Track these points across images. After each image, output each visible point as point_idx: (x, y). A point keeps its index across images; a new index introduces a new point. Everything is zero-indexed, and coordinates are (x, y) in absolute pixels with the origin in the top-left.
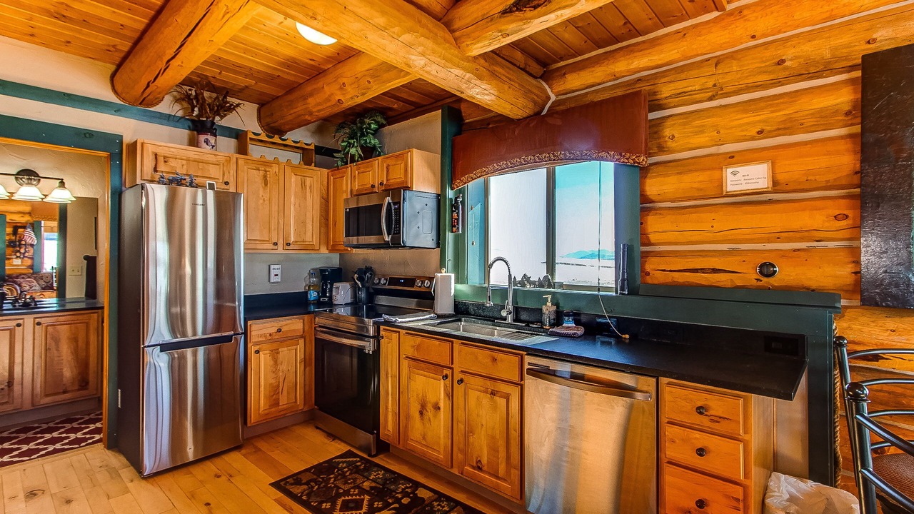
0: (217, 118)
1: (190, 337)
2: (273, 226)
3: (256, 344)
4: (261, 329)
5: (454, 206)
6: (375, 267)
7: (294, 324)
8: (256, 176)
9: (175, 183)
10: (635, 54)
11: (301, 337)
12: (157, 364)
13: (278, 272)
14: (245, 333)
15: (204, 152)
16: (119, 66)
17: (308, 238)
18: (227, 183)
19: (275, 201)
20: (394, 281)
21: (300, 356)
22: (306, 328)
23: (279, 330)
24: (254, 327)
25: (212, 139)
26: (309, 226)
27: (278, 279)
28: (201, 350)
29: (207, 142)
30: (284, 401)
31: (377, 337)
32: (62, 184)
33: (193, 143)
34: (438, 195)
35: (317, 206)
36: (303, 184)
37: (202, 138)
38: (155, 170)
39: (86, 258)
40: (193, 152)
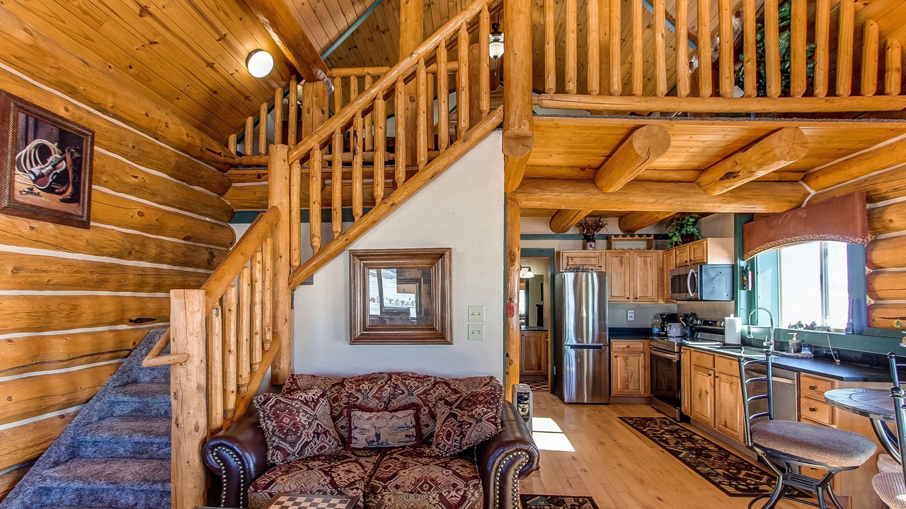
0: (596, 232)
1: (585, 344)
2: (627, 288)
3: (615, 352)
4: (618, 344)
5: (744, 272)
6: (697, 313)
7: (638, 344)
8: (616, 261)
9: (576, 270)
10: (862, 162)
11: (643, 352)
12: (570, 354)
13: (633, 315)
14: (609, 346)
15: (590, 252)
16: (553, 217)
17: (649, 294)
18: (600, 267)
19: (627, 274)
20: (706, 323)
21: (642, 363)
22: (646, 348)
23: (628, 347)
24: (614, 343)
25: (593, 244)
26: (650, 287)
27: (632, 319)
28: (591, 350)
29: (591, 246)
30: (631, 387)
31: (679, 353)
32: (530, 270)
33: (584, 248)
34: (733, 265)
35: (655, 274)
36: (645, 262)
37: (589, 244)
38: (568, 264)
39: (538, 305)
40: (584, 253)
